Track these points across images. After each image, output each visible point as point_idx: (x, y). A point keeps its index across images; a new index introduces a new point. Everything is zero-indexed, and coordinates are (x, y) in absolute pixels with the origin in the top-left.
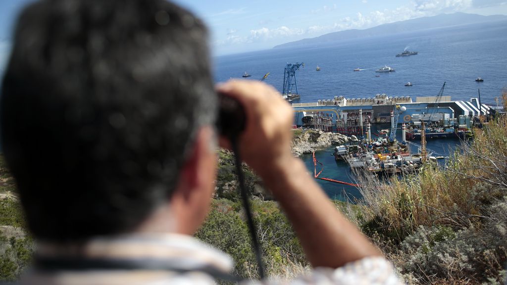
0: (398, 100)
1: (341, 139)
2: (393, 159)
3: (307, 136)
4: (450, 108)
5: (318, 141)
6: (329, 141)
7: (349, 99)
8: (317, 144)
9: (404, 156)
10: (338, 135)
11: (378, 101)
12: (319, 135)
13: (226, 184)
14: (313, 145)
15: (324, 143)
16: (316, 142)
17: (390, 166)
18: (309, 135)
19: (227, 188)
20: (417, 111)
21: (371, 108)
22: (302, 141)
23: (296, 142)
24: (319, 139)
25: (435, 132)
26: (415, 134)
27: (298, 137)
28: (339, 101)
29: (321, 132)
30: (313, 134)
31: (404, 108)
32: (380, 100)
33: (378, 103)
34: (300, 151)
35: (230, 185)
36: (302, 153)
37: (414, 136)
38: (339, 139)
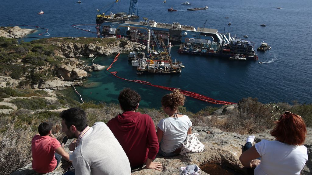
0: (186, 27)
1: (140, 47)
2: (158, 64)
3: (119, 43)
4: (212, 37)
5: (125, 47)
6: (132, 48)
7: (158, 23)
8: (124, 49)
9: (166, 63)
10: (139, 45)
11: (174, 27)
12: (127, 44)
13: (37, 68)
14: (121, 49)
15: (129, 49)
16: (124, 47)
17: (152, 68)
18: (120, 42)
19: (38, 70)
20: (194, 36)
21: (168, 30)
22: (115, 46)
23: (110, 46)
24: (126, 46)
25: (195, 50)
26: (184, 50)
27: (113, 43)
28: (151, 23)
29: (128, 42)
30: (123, 42)
31: (186, 33)
32: (175, 26)
33: (173, 28)
34: (110, 52)
35: (40, 69)
36: (112, 53)
37: (183, 51)
38: (139, 47)
